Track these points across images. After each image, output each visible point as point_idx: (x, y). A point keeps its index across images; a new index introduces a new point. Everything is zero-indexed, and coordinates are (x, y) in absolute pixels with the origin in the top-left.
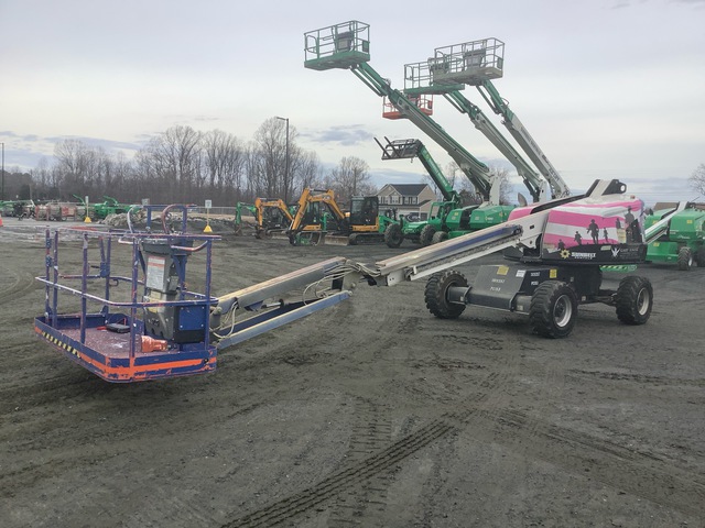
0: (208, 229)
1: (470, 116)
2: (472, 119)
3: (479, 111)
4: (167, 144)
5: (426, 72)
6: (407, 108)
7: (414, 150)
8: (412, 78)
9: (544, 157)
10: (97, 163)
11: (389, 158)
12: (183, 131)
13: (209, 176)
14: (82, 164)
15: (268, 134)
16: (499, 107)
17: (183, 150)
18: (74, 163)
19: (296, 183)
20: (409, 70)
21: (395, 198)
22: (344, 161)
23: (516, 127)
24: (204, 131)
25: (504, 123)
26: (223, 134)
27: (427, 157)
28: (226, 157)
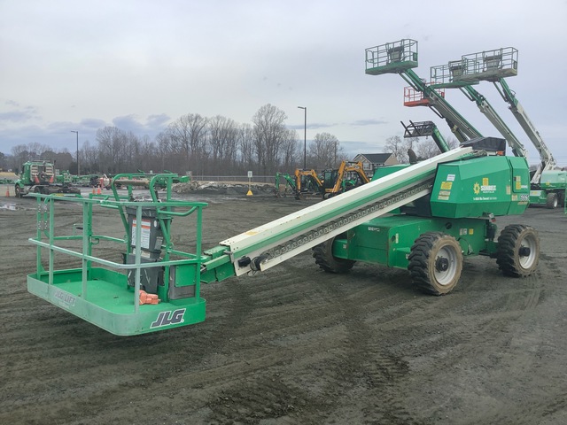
0: (250, 193)
1: (478, 103)
2: (479, 105)
3: (484, 99)
4: (181, 129)
5: (447, 72)
6: (437, 99)
7: (428, 129)
8: (435, 77)
9: (537, 133)
10: (129, 144)
11: (411, 136)
12: (194, 117)
13: (212, 152)
14: (117, 145)
15: (263, 118)
16: (508, 97)
17: (193, 131)
18: (112, 143)
19: (281, 155)
20: (433, 70)
21: (366, 165)
22: (317, 137)
23: (520, 111)
24: (209, 117)
25: (510, 108)
26: (224, 119)
27: (438, 135)
28: (226, 136)
